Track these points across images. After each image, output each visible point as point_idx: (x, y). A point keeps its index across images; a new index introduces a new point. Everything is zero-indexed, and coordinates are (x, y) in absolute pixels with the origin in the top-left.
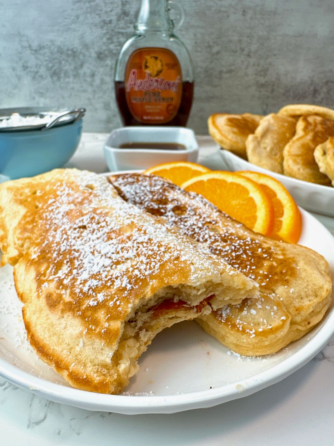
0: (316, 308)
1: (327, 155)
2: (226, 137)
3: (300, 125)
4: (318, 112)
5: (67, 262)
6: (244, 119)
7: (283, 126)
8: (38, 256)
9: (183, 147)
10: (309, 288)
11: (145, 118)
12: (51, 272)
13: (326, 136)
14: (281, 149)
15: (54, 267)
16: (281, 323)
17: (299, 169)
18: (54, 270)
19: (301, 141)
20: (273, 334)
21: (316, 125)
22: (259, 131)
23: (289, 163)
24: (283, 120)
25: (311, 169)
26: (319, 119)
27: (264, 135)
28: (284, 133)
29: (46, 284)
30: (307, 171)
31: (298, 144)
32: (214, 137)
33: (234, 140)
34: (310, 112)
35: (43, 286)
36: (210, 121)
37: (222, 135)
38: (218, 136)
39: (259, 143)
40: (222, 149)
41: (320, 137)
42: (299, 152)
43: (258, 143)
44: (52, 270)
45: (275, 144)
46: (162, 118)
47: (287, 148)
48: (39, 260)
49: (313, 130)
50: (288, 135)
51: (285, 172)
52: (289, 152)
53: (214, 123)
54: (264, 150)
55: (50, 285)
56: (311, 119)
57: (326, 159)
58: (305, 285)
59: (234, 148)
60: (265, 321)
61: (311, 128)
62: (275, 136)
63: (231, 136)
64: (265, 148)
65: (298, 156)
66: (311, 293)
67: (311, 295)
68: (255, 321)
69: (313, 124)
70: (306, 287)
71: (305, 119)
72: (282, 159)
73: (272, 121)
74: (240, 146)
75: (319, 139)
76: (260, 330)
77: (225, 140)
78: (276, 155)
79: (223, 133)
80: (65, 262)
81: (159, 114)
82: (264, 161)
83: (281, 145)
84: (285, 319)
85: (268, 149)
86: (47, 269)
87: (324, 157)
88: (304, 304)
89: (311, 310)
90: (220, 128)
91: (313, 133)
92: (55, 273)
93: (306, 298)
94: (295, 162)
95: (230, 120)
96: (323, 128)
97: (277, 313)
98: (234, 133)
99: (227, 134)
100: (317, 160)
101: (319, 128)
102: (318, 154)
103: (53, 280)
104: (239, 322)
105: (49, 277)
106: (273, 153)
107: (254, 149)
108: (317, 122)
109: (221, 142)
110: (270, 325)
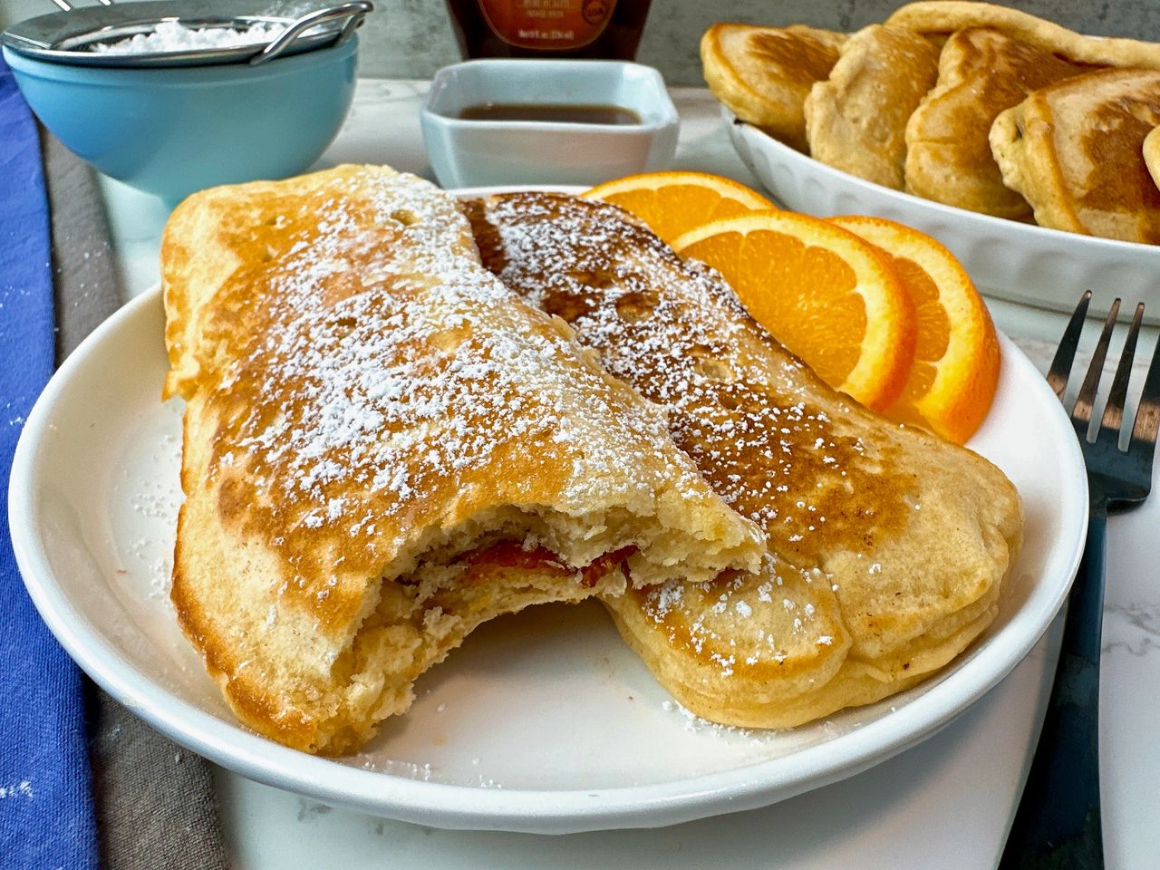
0: (936, 629)
1: (1026, 137)
2: (751, 89)
3: (951, 56)
4: (994, 22)
5: (288, 408)
6: (795, 40)
7: (902, 59)
8: (235, 385)
9: (631, 117)
10: (932, 568)
11: (523, 34)
12: (247, 428)
13: (1021, 87)
14: (900, 124)
15: (257, 415)
16: (815, 652)
17: (947, 178)
18: (255, 423)
19: (955, 102)
20: (784, 677)
21: (992, 59)
22: (841, 71)
23: (919, 161)
24: (902, 44)
25: (979, 176)
26: (999, 40)
27: (853, 83)
28: (905, 79)
29: (229, 456)
30: (965, 184)
31: (946, 108)
32: (719, 88)
33: (773, 97)
34: (974, 20)
35: (223, 459)
36: (706, 43)
37: (741, 82)
38: (730, 86)
39: (840, 106)
40: (738, 122)
41: (1003, 90)
42: (948, 133)
43: (838, 105)
44: (251, 422)
45: (883, 110)
46: (569, 35)
47: (916, 117)
48: (234, 392)
49: (986, 70)
50: (914, 84)
51: (909, 185)
52: (920, 130)
53: (717, 47)
54: (852, 126)
55: (237, 459)
56: (978, 40)
57: (1024, 148)
58: (920, 559)
59: (771, 121)
60: (770, 639)
61: (979, 64)
62: (882, 88)
63: (764, 86)
64: (856, 121)
65: (945, 141)
66: (931, 583)
67: (932, 592)
68: (745, 635)
69: (986, 54)
70: (920, 566)
71: (964, 40)
72: (902, 150)
73: (874, 46)
74: (790, 113)
75: (999, 96)
76: (751, 661)
77: (749, 97)
78: (883, 140)
79: (744, 76)
80: (283, 407)
81: (560, 25)
82: (853, 157)
83: (899, 112)
84: (829, 643)
85: (864, 124)
86: (243, 418)
87: (1017, 145)
88: (899, 613)
89: (919, 630)
90: (735, 63)
91: (986, 77)
92: (256, 433)
93: (912, 597)
94: (936, 156)
95: (760, 42)
96: (1011, 64)
97: (812, 623)
98: (772, 76)
99: (754, 80)
100: (996, 154)
101: (1002, 64)
102: (999, 136)
103: (245, 449)
104: (699, 629)
105: (241, 439)
106: (877, 134)
107: (828, 123)
108: (997, 47)
109: (738, 102)
110: (784, 653)
